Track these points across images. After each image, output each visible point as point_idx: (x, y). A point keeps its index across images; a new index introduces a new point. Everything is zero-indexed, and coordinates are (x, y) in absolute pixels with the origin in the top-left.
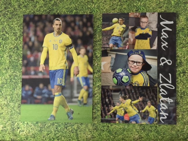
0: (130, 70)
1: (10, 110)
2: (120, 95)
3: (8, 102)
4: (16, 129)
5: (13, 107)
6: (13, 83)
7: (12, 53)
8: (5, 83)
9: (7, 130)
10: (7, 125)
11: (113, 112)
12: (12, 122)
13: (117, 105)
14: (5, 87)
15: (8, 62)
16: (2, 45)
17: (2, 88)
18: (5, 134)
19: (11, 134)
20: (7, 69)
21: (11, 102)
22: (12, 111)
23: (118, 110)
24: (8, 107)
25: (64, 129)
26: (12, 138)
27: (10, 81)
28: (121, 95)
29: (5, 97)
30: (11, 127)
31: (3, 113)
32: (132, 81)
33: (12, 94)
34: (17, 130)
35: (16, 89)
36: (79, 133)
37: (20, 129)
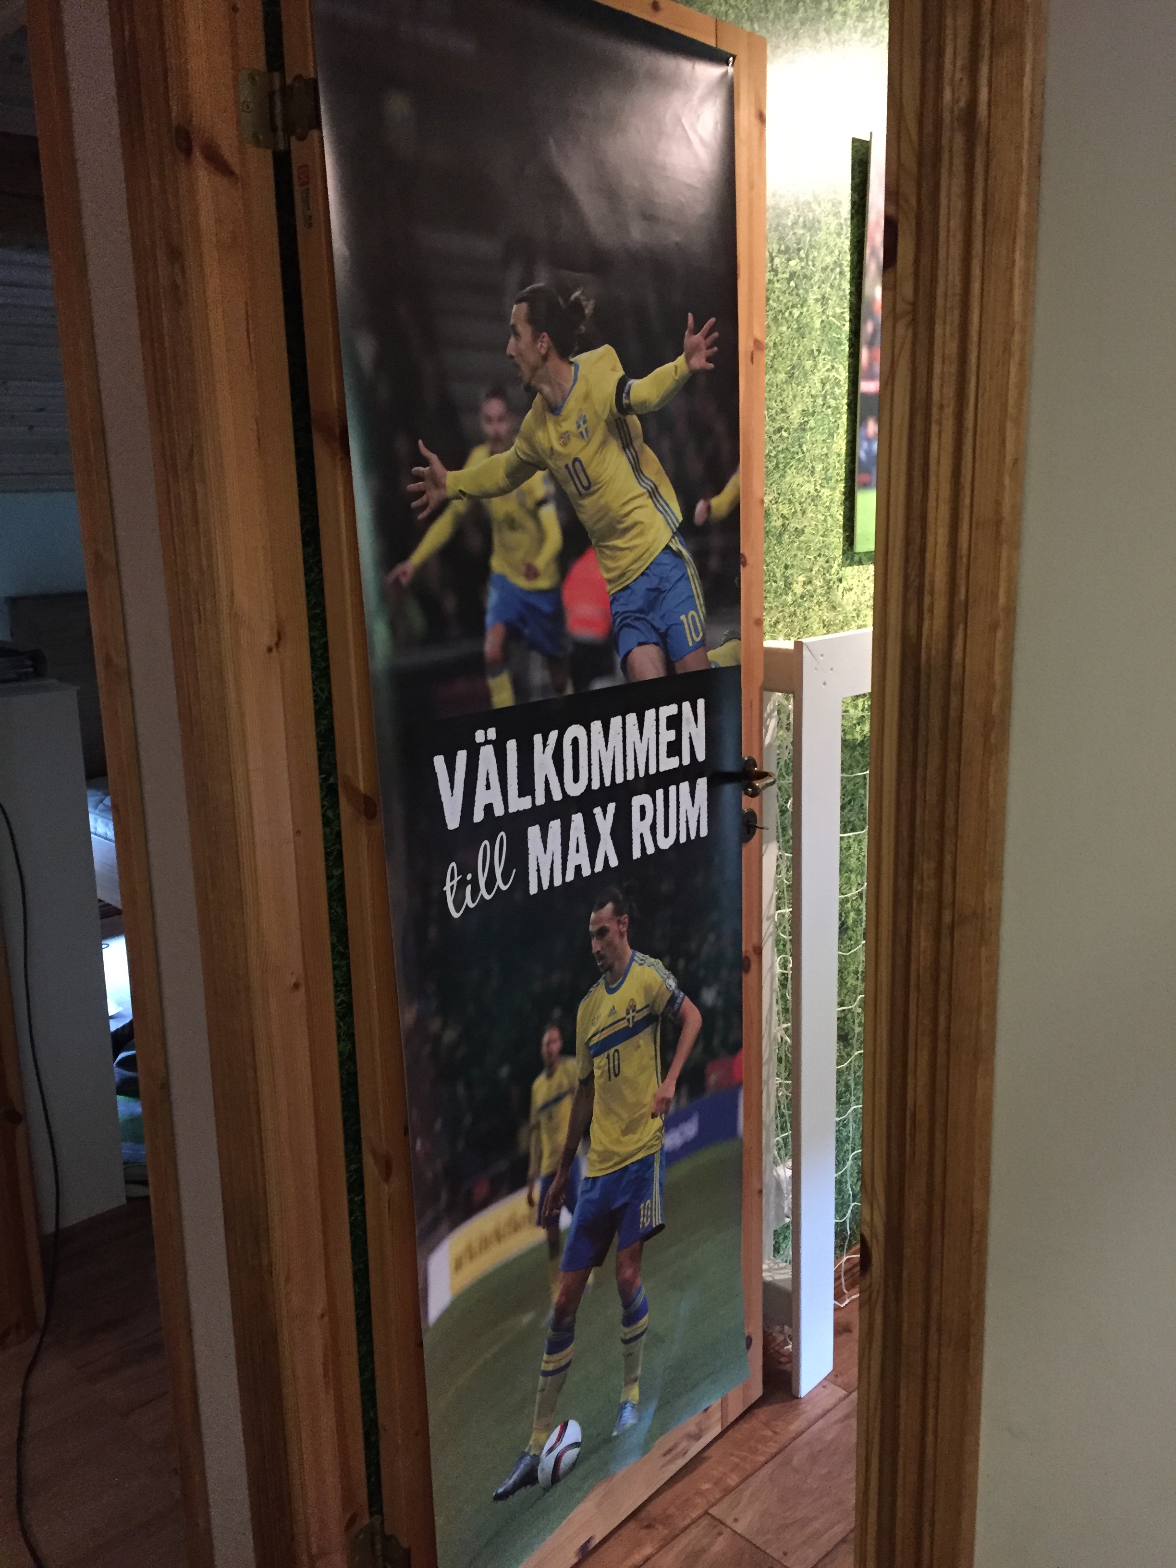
1: (823, 515)
3: (818, 487)
4: (834, 583)
5: (827, 504)
6: (829, 411)
7: (828, 289)
8: (811, 410)
9: (815, 591)
10: (814, 572)
12: (827, 562)
14: (811, 429)
15: (817, 324)
16: (804, 250)
17: (804, 430)
18: (809, 608)
19: (825, 604)
20: (816, 353)
21: (824, 487)
22: (825, 520)
24: (816, 506)
26: (825, 617)
27: (824, 405)
29: (810, 466)
30: (824, 579)
31: (806, 530)
33: (826, 454)
34: (838, 586)
35: (835, 435)
37: (844, 584)
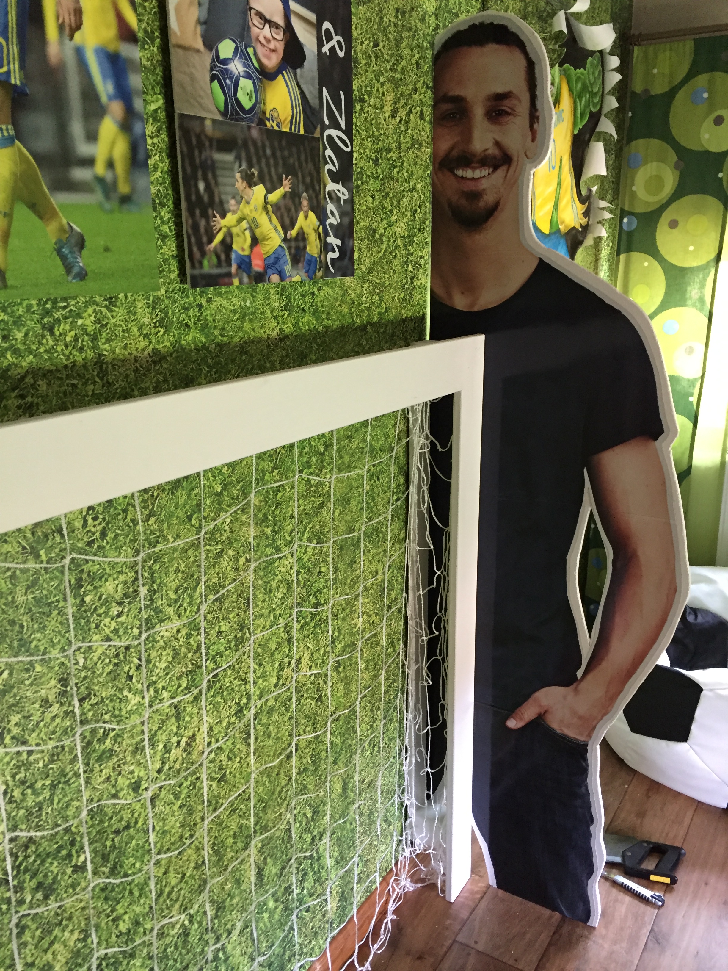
0: (255, 54)
2: (237, 165)
11: (223, 242)
13: (232, 208)
23: (235, 230)
25: (43, 337)
28: (240, 166)
32: (264, 104)
36: (106, 346)
